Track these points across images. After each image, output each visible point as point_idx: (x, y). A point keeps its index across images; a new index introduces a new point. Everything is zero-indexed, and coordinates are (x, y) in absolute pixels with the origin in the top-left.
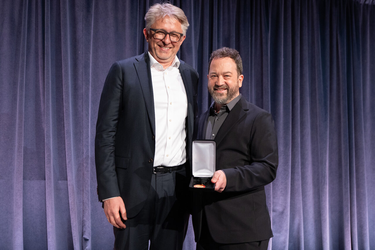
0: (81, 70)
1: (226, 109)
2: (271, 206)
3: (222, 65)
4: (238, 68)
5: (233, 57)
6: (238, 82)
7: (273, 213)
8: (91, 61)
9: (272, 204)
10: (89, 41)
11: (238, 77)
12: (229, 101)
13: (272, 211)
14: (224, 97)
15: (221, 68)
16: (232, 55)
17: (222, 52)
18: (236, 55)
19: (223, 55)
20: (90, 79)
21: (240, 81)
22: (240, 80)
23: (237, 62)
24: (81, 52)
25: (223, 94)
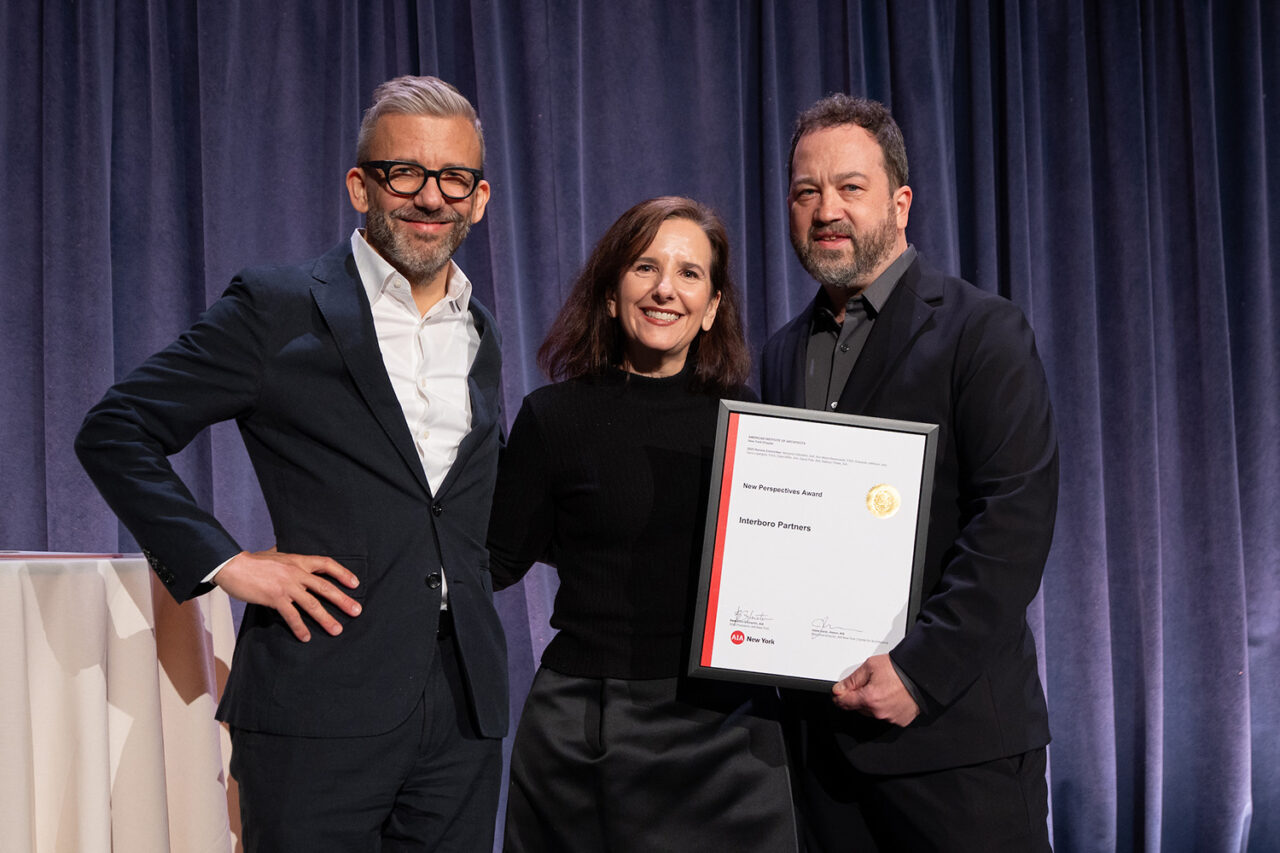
0: (548, 178)
1: (865, 309)
2: (1241, 626)
3: (832, 149)
4: (891, 163)
5: (871, 124)
6: (892, 211)
7: (1250, 652)
8: (581, 144)
9: (1245, 619)
10: (570, 75)
11: (892, 195)
12: (863, 279)
13: (1246, 643)
14: (846, 262)
15: (829, 162)
16: (867, 117)
17: (830, 107)
18: (881, 119)
19: (834, 118)
20: (580, 205)
21: (899, 209)
22: (899, 203)
23: (883, 141)
24: (545, 116)
25: (839, 251)
